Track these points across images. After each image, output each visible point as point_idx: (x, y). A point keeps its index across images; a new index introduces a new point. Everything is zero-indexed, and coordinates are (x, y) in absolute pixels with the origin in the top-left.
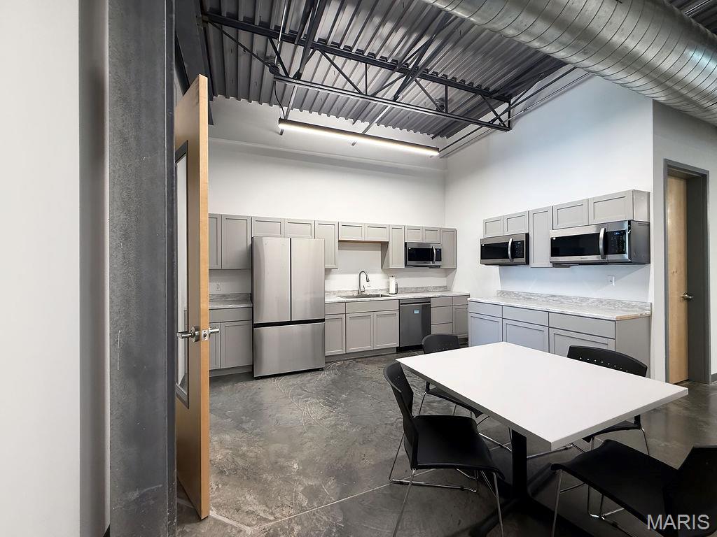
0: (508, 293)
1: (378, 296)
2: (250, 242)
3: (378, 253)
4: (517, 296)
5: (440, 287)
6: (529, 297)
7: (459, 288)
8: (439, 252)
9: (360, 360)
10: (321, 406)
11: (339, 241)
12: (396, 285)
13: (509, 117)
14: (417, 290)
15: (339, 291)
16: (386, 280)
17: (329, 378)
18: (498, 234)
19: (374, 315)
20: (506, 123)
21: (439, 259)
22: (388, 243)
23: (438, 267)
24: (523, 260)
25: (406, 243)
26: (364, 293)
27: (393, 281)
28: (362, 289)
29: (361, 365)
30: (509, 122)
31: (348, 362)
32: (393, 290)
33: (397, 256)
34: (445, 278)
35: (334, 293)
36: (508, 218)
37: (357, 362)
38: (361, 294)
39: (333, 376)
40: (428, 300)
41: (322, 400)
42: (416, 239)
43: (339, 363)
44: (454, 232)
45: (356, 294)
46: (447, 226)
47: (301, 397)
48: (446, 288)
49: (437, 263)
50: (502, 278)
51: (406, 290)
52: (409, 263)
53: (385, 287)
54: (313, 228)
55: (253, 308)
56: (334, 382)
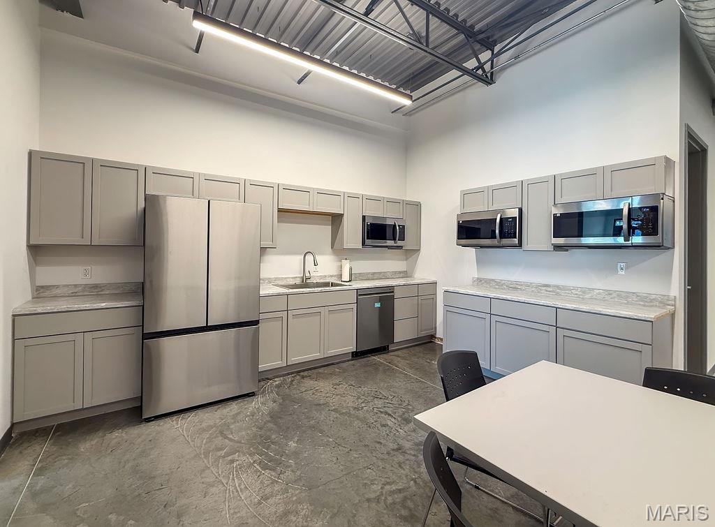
0: (488, 281)
1: (326, 284)
2: (142, 205)
3: (327, 230)
4: (499, 284)
5: (400, 272)
6: (514, 287)
7: (422, 274)
8: (403, 228)
9: (305, 374)
10: (257, 471)
11: (280, 210)
12: (351, 269)
13: (492, 68)
14: (373, 276)
15: (276, 279)
16: (339, 264)
17: (265, 409)
18: (479, 209)
19: (324, 311)
20: (489, 75)
21: (403, 238)
22: (342, 215)
23: (400, 247)
24: (516, 241)
25: (364, 217)
26: (308, 281)
27: (346, 266)
28: (307, 275)
29: (309, 383)
30: (492, 74)
31: (289, 379)
32: (346, 277)
33: (352, 233)
34: (405, 262)
35: (270, 281)
36: (494, 189)
37: (303, 377)
38: (305, 283)
39: (271, 404)
40: (391, 289)
41: (257, 457)
42: (377, 212)
43: (278, 381)
44: (418, 206)
45: (298, 281)
46: (410, 197)
47: (222, 453)
48: (405, 274)
49: (399, 243)
50: (480, 262)
51: (362, 277)
52: (368, 242)
53: (335, 272)
54: (243, 189)
55: (143, 306)
56: (274, 417)
